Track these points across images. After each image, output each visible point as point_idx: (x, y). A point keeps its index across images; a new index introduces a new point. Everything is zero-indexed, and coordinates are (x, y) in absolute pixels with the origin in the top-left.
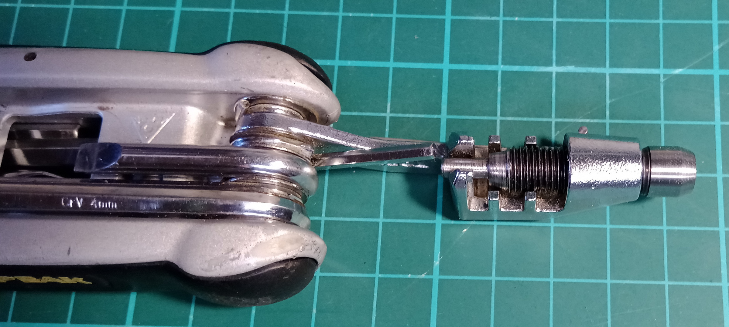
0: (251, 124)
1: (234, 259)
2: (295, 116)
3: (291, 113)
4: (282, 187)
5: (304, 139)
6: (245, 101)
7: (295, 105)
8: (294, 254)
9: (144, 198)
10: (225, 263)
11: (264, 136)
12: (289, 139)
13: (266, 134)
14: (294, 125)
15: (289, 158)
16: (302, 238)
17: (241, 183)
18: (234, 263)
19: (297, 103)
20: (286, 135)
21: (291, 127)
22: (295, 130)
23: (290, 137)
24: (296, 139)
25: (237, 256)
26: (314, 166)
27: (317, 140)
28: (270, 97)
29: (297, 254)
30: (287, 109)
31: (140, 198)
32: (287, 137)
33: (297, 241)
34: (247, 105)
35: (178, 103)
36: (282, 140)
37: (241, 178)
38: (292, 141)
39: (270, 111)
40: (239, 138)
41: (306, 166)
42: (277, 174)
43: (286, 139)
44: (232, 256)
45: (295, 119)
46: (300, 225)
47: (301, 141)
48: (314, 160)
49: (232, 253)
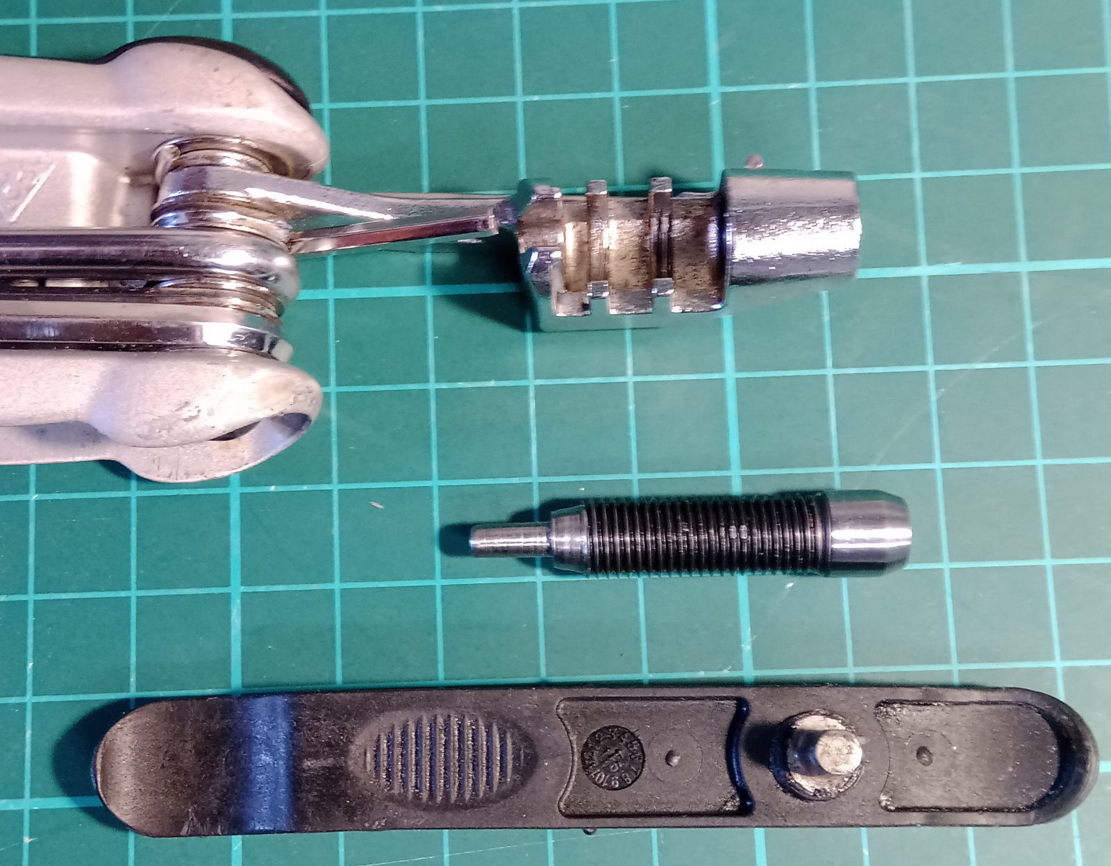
0: (185, 188)
1: (191, 419)
2: (255, 168)
3: (248, 164)
4: (245, 294)
5: (274, 210)
6: (172, 148)
7: (257, 151)
8: (281, 409)
9: (33, 320)
10: (177, 425)
11: (210, 208)
12: (252, 211)
13: (214, 204)
14: (253, 183)
15: (254, 244)
16: (293, 383)
17: (183, 289)
18: (190, 426)
19: (262, 147)
20: (246, 204)
21: (249, 188)
22: (257, 193)
23: (251, 207)
24: (261, 209)
25: (194, 414)
26: (291, 253)
27: (293, 207)
28: (218, 138)
29: (286, 409)
30: (240, 157)
31: (26, 319)
32: (247, 207)
33: (286, 387)
34: (175, 154)
35: (61, 147)
36: (240, 213)
37: (182, 281)
38: (256, 213)
39: (214, 163)
40: (169, 211)
41: (278, 255)
42: (237, 272)
43: (246, 210)
44: (186, 413)
45: (255, 173)
46: (279, 359)
47: (271, 213)
48: (291, 242)
49: (186, 409)
